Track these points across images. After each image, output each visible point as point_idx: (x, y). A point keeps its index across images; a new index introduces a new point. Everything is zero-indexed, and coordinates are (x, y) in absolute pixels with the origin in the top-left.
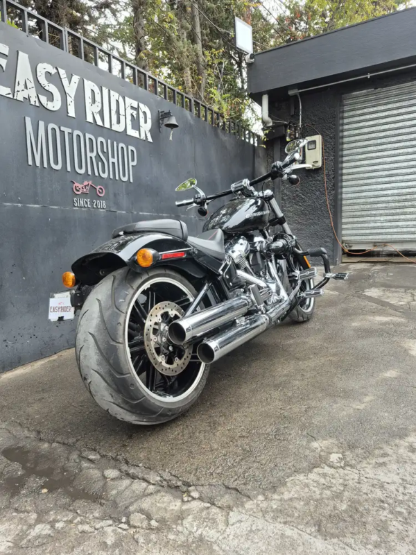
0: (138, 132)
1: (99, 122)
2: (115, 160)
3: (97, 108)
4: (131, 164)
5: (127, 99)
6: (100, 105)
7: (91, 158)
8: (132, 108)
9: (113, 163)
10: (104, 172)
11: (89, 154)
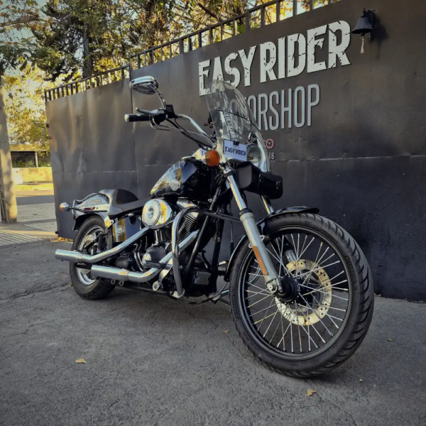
0: (323, 63)
1: (273, 77)
2: (289, 109)
3: (271, 65)
4: (310, 104)
5: (309, 31)
6: (275, 60)
7: (262, 115)
8: (317, 38)
9: (286, 113)
10: (274, 124)
11: (260, 113)
